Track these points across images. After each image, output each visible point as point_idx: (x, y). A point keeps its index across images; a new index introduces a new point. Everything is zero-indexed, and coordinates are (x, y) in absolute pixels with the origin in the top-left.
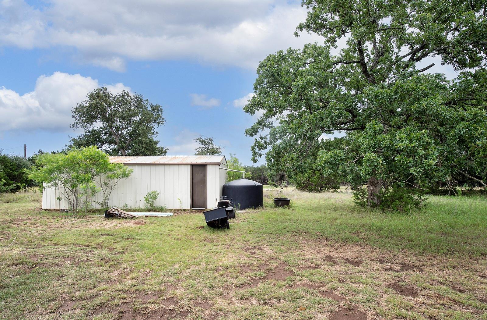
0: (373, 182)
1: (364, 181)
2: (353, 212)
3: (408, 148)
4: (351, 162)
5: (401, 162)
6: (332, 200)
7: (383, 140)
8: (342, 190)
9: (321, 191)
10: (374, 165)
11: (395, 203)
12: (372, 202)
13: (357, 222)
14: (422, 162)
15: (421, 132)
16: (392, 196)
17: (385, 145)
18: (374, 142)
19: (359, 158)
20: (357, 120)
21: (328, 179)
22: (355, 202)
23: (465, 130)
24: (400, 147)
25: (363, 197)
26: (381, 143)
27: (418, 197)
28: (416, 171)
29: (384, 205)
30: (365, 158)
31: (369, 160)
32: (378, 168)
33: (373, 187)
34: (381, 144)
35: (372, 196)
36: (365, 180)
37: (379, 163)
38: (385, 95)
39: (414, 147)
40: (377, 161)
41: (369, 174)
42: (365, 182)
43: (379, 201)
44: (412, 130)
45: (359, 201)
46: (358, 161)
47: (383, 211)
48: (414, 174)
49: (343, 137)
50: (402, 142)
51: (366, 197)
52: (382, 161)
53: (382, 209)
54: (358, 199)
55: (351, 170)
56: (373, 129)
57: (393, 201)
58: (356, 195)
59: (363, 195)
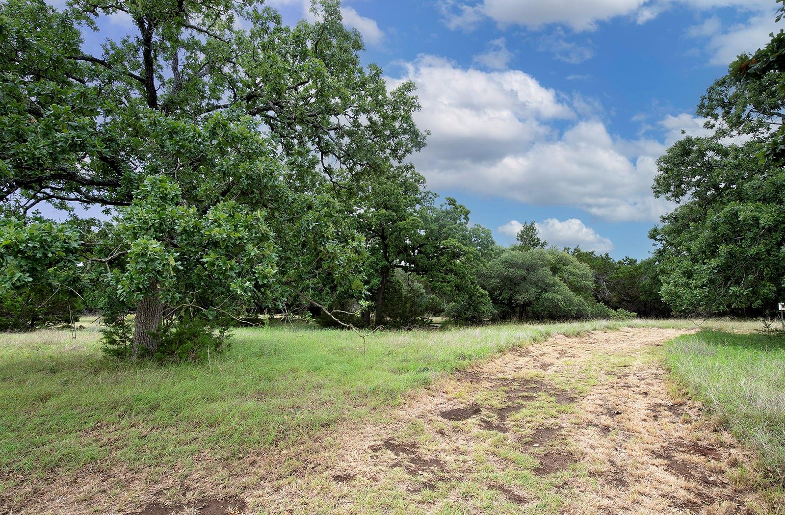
0: (147, 309)
1: (129, 308)
2: (96, 372)
3: (229, 239)
4: (96, 261)
5: (216, 268)
6: (54, 347)
7: (182, 216)
8: (84, 325)
9: (31, 328)
10: (155, 270)
11: (184, 345)
12: (142, 348)
13: (101, 399)
14: (253, 270)
15: (255, 213)
16: (179, 334)
17: (184, 228)
18: (160, 218)
19: (120, 255)
20: (125, 179)
21: (53, 303)
22: (105, 350)
23: (314, 224)
24: (215, 236)
25: (124, 338)
26: (176, 221)
27: (220, 332)
28: (242, 287)
29: (163, 352)
30: (134, 249)
31: (144, 255)
32: (163, 277)
33: (146, 319)
34: (176, 224)
35: (140, 336)
36: (132, 305)
37: (169, 264)
38: (191, 134)
39: (240, 238)
40: (162, 260)
41: (139, 290)
42: (132, 310)
43: (154, 344)
44: (238, 208)
45: (116, 347)
46: (117, 262)
47: (161, 363)
48: (239, 293)
49: (92, 219)
50: (219, 226)
51: (131, 337)
52: (176, 262)
53: (160, 359)
54: (113, 342)
55: (92, 281)
56: (159, 188)
57: (181, 342)
58: (108, 335)
59: (124, 334)
